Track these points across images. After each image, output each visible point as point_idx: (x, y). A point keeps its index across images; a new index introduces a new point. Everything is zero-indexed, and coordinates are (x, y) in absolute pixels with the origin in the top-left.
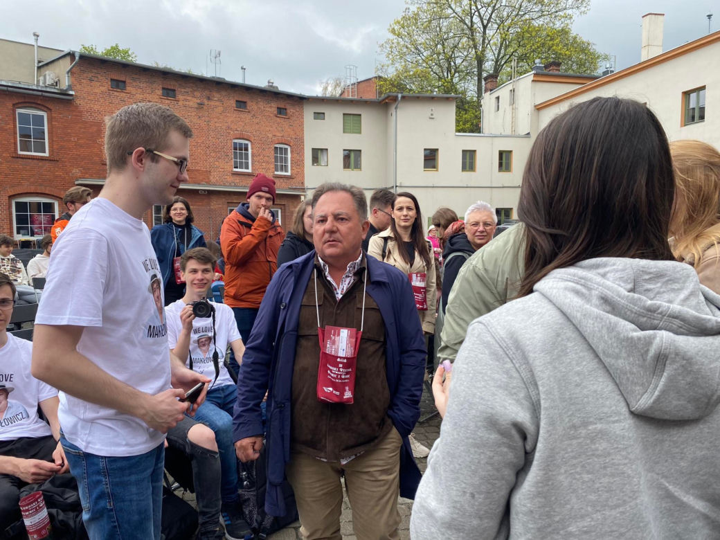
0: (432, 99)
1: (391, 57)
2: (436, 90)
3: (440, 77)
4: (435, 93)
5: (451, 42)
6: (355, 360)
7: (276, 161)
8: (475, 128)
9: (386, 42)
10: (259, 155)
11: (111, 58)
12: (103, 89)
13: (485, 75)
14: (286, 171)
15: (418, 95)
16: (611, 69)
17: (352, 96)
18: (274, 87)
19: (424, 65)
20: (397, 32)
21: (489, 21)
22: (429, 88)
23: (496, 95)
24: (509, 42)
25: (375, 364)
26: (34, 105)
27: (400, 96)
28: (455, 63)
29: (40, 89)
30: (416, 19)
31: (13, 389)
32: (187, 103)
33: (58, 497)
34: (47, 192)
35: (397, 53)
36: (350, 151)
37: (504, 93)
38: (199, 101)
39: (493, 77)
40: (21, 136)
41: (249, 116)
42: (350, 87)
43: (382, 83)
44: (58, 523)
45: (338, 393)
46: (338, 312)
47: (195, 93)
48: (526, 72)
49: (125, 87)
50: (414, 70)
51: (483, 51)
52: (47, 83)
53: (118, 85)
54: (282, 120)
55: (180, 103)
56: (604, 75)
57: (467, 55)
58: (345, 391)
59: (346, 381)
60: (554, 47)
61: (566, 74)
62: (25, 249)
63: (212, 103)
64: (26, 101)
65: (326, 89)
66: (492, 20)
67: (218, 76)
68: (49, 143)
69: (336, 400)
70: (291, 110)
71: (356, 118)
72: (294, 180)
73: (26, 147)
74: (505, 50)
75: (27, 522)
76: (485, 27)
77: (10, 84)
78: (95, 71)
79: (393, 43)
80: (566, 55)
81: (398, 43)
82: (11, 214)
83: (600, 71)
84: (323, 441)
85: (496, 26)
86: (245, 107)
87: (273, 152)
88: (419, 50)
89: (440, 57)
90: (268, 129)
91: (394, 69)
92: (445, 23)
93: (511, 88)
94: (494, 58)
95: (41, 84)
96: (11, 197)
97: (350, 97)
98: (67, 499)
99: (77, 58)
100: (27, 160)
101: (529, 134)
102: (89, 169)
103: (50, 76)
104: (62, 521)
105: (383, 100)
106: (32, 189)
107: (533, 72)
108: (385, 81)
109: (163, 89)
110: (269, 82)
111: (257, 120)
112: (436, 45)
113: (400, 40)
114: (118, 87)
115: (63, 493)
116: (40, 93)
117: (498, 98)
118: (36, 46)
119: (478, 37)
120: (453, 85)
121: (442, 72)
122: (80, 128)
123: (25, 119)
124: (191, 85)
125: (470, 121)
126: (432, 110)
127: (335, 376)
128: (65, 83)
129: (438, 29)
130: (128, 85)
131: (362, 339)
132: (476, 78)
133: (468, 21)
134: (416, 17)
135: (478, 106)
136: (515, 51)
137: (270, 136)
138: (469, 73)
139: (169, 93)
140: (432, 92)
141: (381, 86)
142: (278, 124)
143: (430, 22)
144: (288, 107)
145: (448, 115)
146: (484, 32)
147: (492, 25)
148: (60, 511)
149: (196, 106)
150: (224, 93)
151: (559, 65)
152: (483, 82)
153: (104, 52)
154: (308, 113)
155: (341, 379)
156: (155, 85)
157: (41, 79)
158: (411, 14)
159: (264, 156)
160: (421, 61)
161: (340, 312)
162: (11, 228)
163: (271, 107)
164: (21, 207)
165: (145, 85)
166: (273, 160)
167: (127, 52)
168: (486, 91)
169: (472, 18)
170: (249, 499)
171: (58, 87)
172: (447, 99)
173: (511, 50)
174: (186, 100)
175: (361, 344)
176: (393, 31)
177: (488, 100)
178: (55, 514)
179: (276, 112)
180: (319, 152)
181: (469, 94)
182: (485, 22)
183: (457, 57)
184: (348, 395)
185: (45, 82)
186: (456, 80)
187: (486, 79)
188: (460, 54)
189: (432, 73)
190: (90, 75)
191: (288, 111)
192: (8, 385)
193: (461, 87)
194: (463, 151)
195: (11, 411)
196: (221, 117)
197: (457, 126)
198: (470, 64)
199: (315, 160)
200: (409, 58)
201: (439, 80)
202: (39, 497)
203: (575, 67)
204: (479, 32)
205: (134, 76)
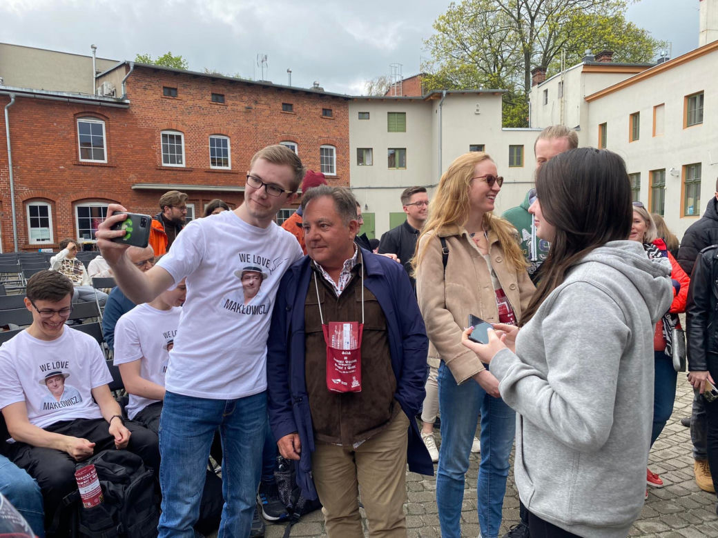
0: (478, 94)
1: (436, 53)
2: (482, 85)
3: (486, 72)
4: (481, 88)
5: (498, 36)
6: (359, 352)
7: (322, 162)
8: (523, 122)
9: (431, 39)
10: (306, 157)
11: (164, 66)
12: (156, 97)
13: (532, 67)
14: (332, 172)
15: (463, 91)
16: (667, 57)
17: (397, 94)
18: (319, 89)
19: (471, 60)
20: (442, 28)
21: (537, 12)
22: (476, 83)
23: (544, 88)
24: (559, 33)
25: (379, 352)
26: (93, 115)
27: (444, 92)
28: (502, 57)
29: (98, 99)
30: (461, 14)
31: (69, 375)
32: (235, 107)
33: (108, 470)
34: (106, 197)
35: (442, 49)
36: (395, 149)
37: (552, 85)
38: (246, 105)
39: (541, 70)
40: (82, 144)
41: (296, 118)
42: (395, 85)
43: (427, 80)
44: (109, 494)
45: (346, 384)
46: (340, 307)
47: (244, 97)
48: (576, 62)
49: (176, 94)
50: (460, 65)
51: (531, 43)
52: (105, 93)
53: (170, 92)
54: (327, 122)
55: (229, 108)
56: (659, 63)
57: (515, 48)
58: (352, 380)
59: (353, 371)
60: (606, 36)
61: (619, 63)
62: (87, 252)
63: (259, 107)
64: (87, 110)
65: (371, 88)
66: (540, 11)
67: (265, 80)
68: (108, 150)
69: (345, 390)
70: (336, 111)
71: (401, 116)
72: (339, 181)
73: (86, 155)
74: (554, 41)
75: (82, 491)
76: (533, 19)
77: (71, 96)
78: (148, 80)
79: (438, 39)
80: (618, 44)
81: (444, 39)
82: (74, 218)
83: (655, 60)
84: (338, 428)
85: (544, 17)
86: (292, 109)
87: (319, 154)
88: (465, 46)
89: (487, 52)
90: (314, 130)
91: (439, 65)
92: (491, 17)
93: (560, 81)
94: (542, 50)
95: (99, 94)
96: (74, 203)
97: (396, 96)
98: (116, 472)
99: (132, 68)
100: (88, 167)
101: (578, 127)
102: (144, 174)
103: (107, 86)
104: (112, 491)
105: (429, 97)
106: (93, 195)
107: (583, 63)
108: (431, 78)
109: (213, 94)
110: (314, 84)
111: (303, 122)
112: (483, 39)
113: (446, 35)
114: (170, 94)
115: (113, 467)
116: (98, 103)
117: (546, 91)
118: (94, 58)
119: (526, 29)
120: (500, 80)
121: (489, 66)
122: (136, 135)
123: (85, 128)
124: (240, 90)
125: (517, 115)
126: (478, 105)
127: (341, 368)
128: (121, 93)
129: (484, 23)
130: (179, 92)
131: (364, 330)
132: (524, 72)
133: (515, 14)
134: (461, 12)
135: (526, 99)
136: (565, 42)
137: (316, 137)
138: (517, 66)
139: (218, 98)
140: (478, 87)
141: (426, 83)
142: (324, 125)
143: (476, 16)
144: (333, 108)
145: (494, 110)
146: (532, 24)
147: (541, 17)
148: (110, 483)
149: (244, 110)
150: (271, 96)
151: (610, 54)
152: (531, 76)
153: (158, 60)
154: (353, 113)
155: (347, 370)
156: (205, 91)
157: (99, 89)
158: (456, 9)
159: (310, 157)
160: (467, 57)
161: (341, 308)
162: (74, 232)
163: (317, 109)
164: (83, 212)
165: (195, 91)
166: (319, 161)
167: (179, 60)
168: (534, 85)
169: (519, 9)
170: (283, 481)
171: (114, 97)
172: (494, 94)
173: (560, 41)
174: (234, 104)
175: (363, 336)
176: (438, 27)
177: (536, 94)
178: (106, 485)
179: (321, 114)
180: (364, 152)
181: (517, 88)
182: (533, 13)
183: (504, 51)
184: (355, 384)
185: (102, 92)
186: (503, 74)
187: (534, 72)
188: (508, 48)
189: (478, 68)
190: (144, 84)
191: (333, 112)
192: (64, 371)
193: (508, 81)
194: (510, 146)
195: (66, 395)
196: (269, 120)
197: (503, 121)
198: (518, 58)
199: (360, 160)
200: (454, 53)
201: (486, 76)
202: (92, 470)
203: (629, 56)
204: (527, 25)
205: (185, 83)
